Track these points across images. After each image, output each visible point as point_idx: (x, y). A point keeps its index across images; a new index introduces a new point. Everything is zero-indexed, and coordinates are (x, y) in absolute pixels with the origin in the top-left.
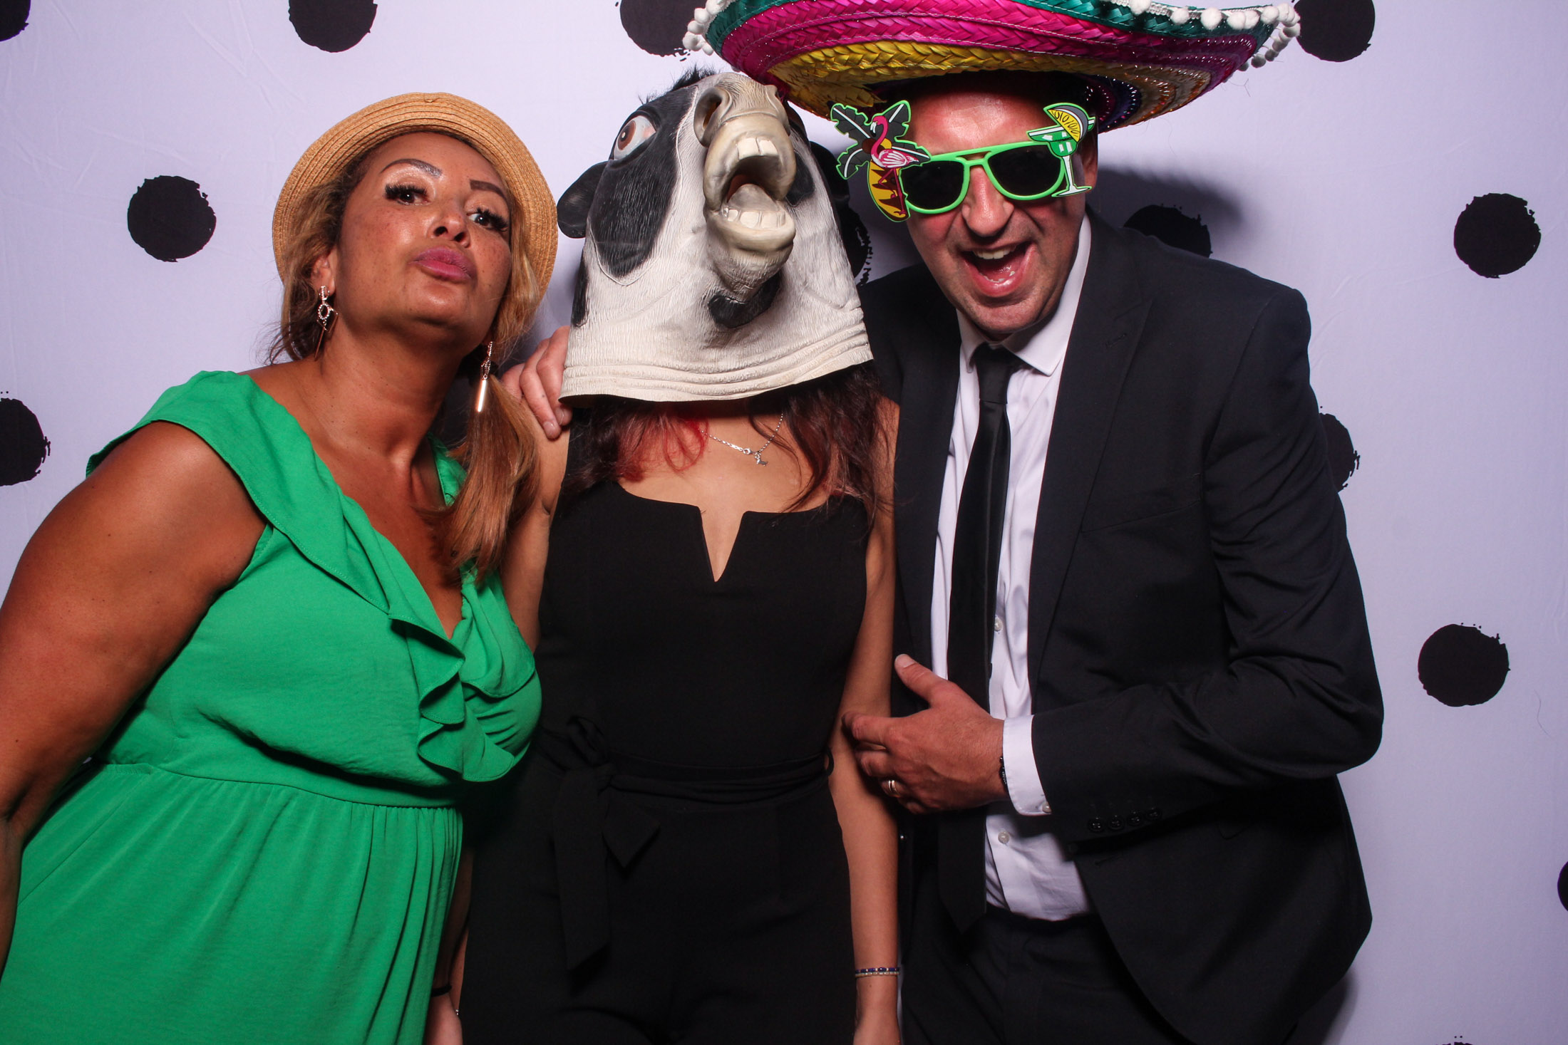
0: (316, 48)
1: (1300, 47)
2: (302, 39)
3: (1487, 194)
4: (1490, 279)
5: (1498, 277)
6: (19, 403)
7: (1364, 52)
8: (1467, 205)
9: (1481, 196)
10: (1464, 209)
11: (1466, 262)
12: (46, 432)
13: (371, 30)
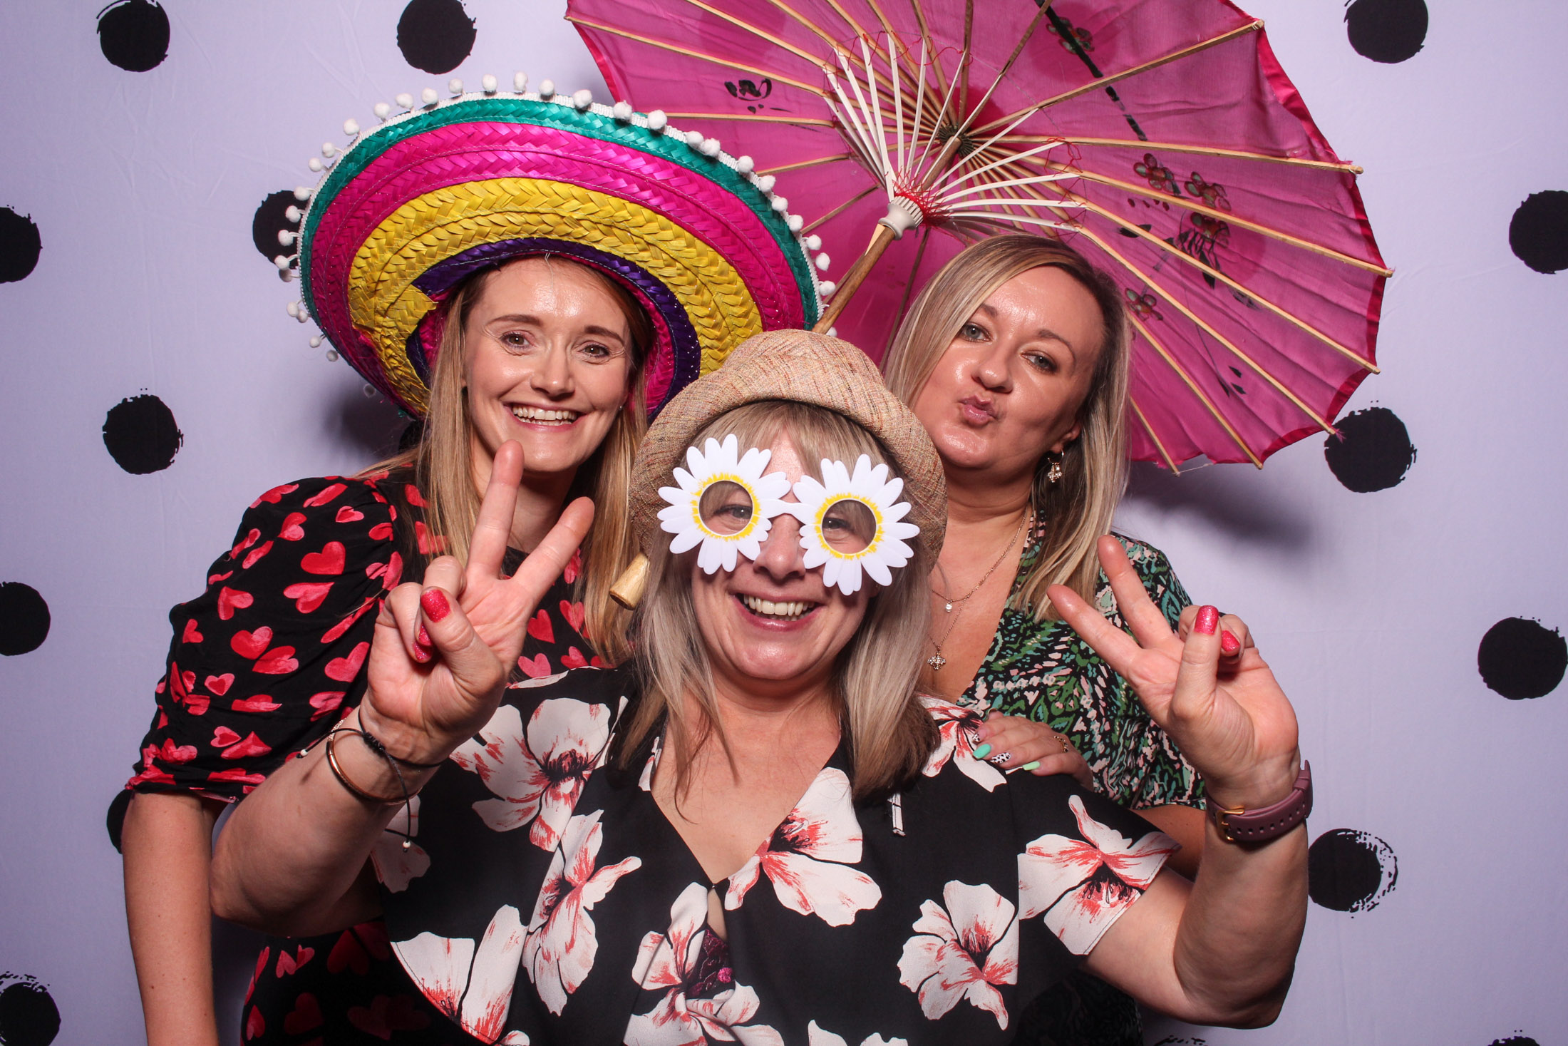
0: (421, 71)
1: (1353, 50)
2: (409, 63)
3: (1542, 191)
4: (1546, 275)
5: (1553, 273)
6: (155, 400)
7: (1417, 54)
8: (1522, 202)
9: (1537, 193)
10: (1519, 206)
11: (1522, 259)
12: (180, 425)
13: (471, 53)
